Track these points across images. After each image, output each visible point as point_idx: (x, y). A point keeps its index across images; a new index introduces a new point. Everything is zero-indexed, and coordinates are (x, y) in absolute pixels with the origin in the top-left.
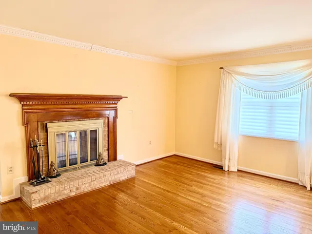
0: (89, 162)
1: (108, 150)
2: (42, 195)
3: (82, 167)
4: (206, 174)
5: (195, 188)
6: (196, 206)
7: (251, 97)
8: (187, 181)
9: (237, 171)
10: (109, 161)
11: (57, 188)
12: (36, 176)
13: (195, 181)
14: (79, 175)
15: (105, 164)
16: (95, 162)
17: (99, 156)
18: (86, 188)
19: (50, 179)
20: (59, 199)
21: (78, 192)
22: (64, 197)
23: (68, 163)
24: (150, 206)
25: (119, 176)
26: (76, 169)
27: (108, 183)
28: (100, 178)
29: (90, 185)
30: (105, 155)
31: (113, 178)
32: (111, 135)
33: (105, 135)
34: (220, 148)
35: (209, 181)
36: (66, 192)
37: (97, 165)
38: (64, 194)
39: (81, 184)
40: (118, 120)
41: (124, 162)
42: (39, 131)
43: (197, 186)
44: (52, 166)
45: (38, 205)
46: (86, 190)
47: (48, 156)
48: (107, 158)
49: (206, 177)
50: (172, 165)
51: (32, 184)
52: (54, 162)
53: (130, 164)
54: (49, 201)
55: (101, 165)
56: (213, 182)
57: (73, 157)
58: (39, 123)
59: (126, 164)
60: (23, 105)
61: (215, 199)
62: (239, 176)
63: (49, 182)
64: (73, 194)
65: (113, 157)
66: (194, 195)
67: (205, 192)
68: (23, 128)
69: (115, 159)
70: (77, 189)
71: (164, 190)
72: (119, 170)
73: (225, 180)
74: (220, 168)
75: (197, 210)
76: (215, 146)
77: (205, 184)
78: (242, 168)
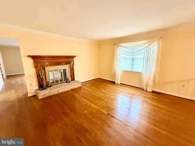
0: (63, 81)
1: (71, 77)
2: (43, 94)
3: (61, 83)
4: (108, 85)
5: (102, 90)
6: (101, 97)
7: (125, 55)
8: (100, 88)
9: (120, 83)
10: (72, 81)
11: (49, 91)
12: (41, 86)
13: (103, 88)
14: (59, 86)
15: (70, 82)
16: (66, 81)
17: (68, 79)
18: (61, 91)
19: (47, 88)
20: (50, 95)
21: (58, 92)
22: (52, 94)
23: (55, 82)
24: (84, 97)
25: (75, 86)
26: (58, 84)
27: (70, 89)
28: (67, 87)
29: (63, 90)
30: (70, 78)
31: (72, 87)
32: (72, 71)
33: (69, 71)
34: (114, 75)
35: (109, 88)
36: (53, 92)
37: (67, 82)
38: (52, 93)
39: (59, 89)
40: (74, 65)
41: (77, 81)
42: (42, 70)
43: (103, 90)
44: (48, 83)
45: (42, 98)
46: (61, 92)
47: (46, 79)
48: (71, 80)
49: (108, 86)
50: (96, 82)
51: (40, 90)
52: (49, 81)
53: (79, 82)
54: (46, 96)
55: (68, 82)
56: (110, 88)
57: (57, 80)
58: (41, 67)
59: (78, 82)
60: (34, 60)
61: (109, 94)
62: (121, 85)
63: (46, 89)
64: (56, 93)
65: (73, 79)
66: (102, 93)
67: (106, 92)
68: (35, 69)
69: (74, 80)
70: (58, 91)
71: (91, 91)
72: (74, 84)
73: (115, 87)
74: (114, 82)
75: (101, 99)
76: (112, 75)
77: (107, 89)
78: (122, 83)
